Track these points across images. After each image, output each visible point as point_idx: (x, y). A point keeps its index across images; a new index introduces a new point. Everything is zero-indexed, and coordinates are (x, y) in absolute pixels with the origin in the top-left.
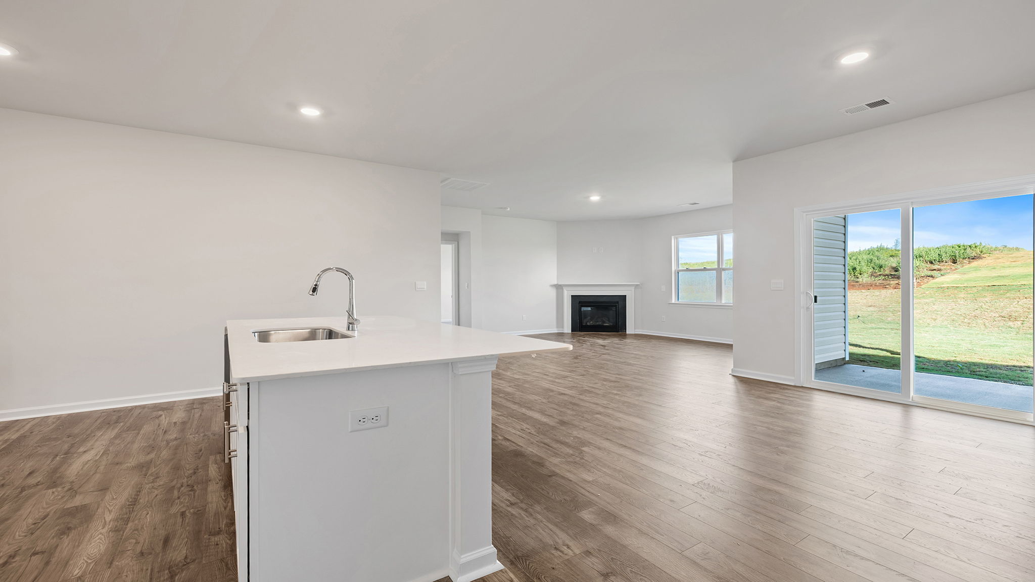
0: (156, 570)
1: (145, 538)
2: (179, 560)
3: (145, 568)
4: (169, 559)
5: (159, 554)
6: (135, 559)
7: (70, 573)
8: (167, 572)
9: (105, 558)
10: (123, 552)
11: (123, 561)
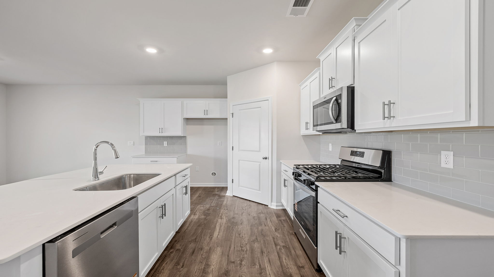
0: (199, 242)
1: (199, 256)
2: (192, 244)
3: (202, 244)
4: (195, 245)
5: (197, 248)
6: (203, 248)
7: (221, 249)
8: (197, 241)
9: (212, 252)
10: (206, 252)
11: (207, 248)
